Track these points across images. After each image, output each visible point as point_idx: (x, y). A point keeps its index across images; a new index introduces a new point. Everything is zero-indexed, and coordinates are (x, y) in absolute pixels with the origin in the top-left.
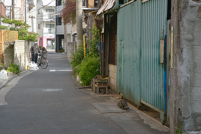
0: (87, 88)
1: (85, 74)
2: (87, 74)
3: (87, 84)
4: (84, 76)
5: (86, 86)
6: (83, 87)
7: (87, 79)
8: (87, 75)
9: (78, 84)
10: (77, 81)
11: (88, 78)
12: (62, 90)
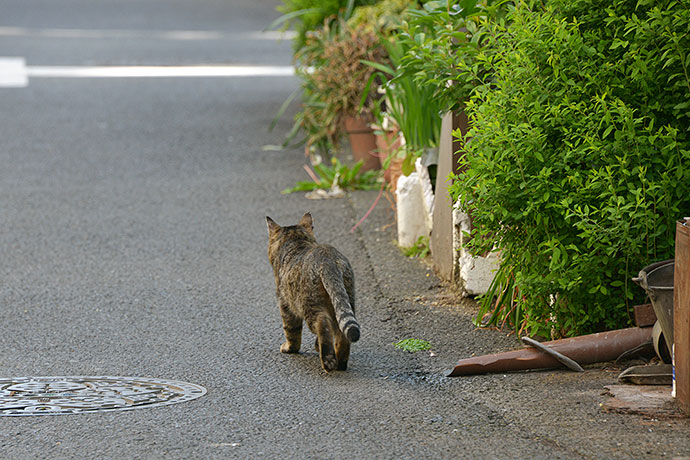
0: (589, 361)
1: (554, 138)
2: (593, 145)
3: (580, 298)
4: (533, 167)
5: (574, 343)
6: (524, 355)
7: (588, 230)
8: (583, 165)
9: (434, 302)
10: (403, 242)
11: (615, 213)
12: (188, 390)
